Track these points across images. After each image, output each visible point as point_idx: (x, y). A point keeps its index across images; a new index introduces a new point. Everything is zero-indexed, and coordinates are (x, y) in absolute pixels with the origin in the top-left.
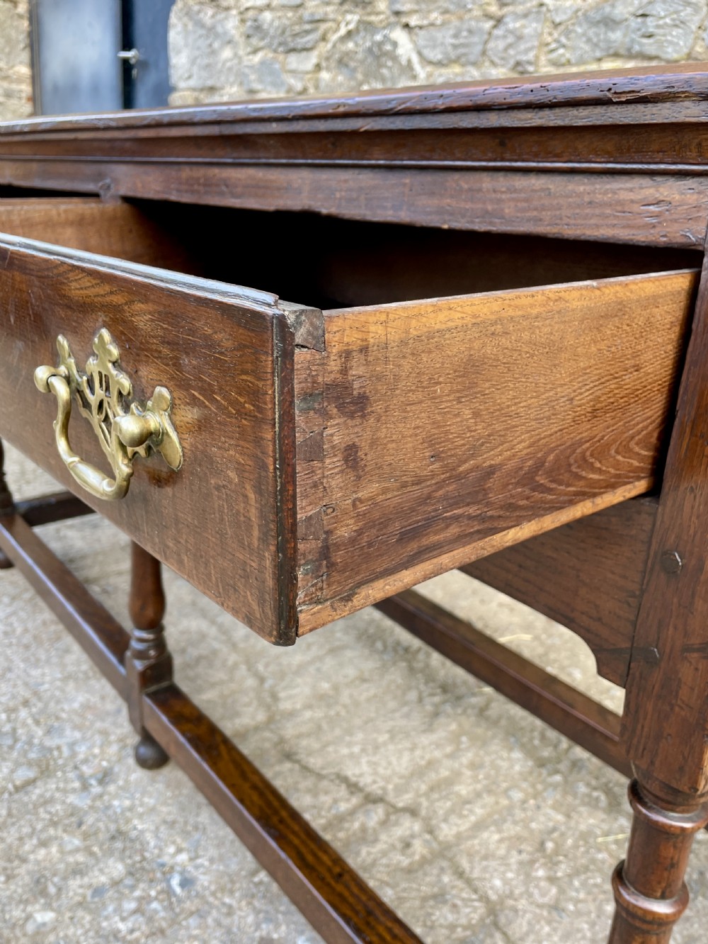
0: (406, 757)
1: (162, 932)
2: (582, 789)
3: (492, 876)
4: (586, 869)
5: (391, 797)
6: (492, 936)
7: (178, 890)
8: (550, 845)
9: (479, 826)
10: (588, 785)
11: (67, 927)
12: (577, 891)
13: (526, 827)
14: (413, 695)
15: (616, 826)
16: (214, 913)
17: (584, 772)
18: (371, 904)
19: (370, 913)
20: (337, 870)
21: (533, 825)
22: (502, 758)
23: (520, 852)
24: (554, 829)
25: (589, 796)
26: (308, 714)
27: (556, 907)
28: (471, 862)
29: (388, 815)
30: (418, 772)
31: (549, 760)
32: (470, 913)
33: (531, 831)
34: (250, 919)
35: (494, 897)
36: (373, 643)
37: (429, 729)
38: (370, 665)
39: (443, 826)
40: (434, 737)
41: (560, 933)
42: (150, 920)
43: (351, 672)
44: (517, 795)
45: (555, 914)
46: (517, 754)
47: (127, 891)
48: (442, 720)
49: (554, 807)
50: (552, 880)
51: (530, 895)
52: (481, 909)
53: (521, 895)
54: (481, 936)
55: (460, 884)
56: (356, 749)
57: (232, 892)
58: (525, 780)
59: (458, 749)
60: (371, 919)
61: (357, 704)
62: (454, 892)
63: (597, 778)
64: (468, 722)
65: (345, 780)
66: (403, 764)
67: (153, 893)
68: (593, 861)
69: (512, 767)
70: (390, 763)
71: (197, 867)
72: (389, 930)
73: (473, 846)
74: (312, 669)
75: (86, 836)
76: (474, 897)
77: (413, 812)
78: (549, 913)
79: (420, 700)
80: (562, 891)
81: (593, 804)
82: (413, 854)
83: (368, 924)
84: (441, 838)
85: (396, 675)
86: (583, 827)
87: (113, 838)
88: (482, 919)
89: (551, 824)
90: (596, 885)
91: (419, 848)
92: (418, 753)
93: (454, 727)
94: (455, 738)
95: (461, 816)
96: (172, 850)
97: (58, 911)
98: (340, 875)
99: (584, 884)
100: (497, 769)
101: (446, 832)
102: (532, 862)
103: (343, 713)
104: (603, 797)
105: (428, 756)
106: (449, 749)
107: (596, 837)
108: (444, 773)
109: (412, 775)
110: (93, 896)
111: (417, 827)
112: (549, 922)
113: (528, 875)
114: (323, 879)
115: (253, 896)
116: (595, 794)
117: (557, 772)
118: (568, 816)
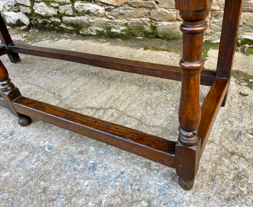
0: (105, 97)
1: (47, 162)
2: (152, 88)
3: (137, 114)
4: (160, 104)
5: (104, 107)
6: (142, 126)
7: (48, 151)
8: (149, 102)
9: (130, 105)
10: (154, 87)
11: (15, 174)
12: (159, 109)
13: (142, 101)
14: (101, 83)
15: (163, 93)
16: (62, 151)
17: (152, 85)
18: (107, 124)
19: (108, 126)
20: (94, 121)
21: (143, 100)
22: (130, 89)
23: (142, 106)
24: (149, 98)
25: (155, 89)
26: (72, 97)
27: (155, 114)
28: (130, 113)
29: (104, 111)
30: (109, 99)
31: (142, 85)
32: (135, 123)
33: (144, 101)
34: (74, 149)
35: (139, 118)
36: (85, 75)
37: (109, 89)
38: (86, 80)
39: (121, 108)
40: (111, 90)
41: (158, 119)
42: (42, 161)
43: (81, 83)
44: (137, 95)
45: (155, 116)
46: (134, 87)
47: (32, 157)
48: (111, 85)
49: (147, 94)
50: (152, 109)
51: (148, 114)
52: (137, 122)
53: (146, 115)
54: (139, 127)
55: (129, 118)
56: (90, 100)
57: (66, 145)
58: (138, 91)
59: (118, 90)
60: (109, 127)
61: (86, 90)
62: (129, 121)
63: (155, 85)
64: (119, 84)
65: (89, 107)
66: (104, 98)
67: (41, 155)
68: (160, 102)
69: (133, 90)
70: (101, 100)
71: (52, 143)
72: (115, 128)
73: (130, 109)
74: (69, 86)
75: (12, 150)
76: (134, 119)
77: (111, 108)
78: (154, 116)
79: (104, 83)
80: (155, 110)
81: (156, 90)
82: (115, 117)
83: (108, 129)
84: (121, 111)
85: (95, 80)
86: (155, 96)
87: (21, 147)
88: (138, 123)
89: (148, 98)
90: (163, 106)
91: (116, 115)
92: (107, 95)
93: (115, 86)
94: (116, 88)
95: (124, 104)
96: (42, 142)
97: (10, 171)
98: (96, 122)
99: (160, 107)
100: (130, 91)
101: (122, 109)
102: (146, 107)
103: (83, 93)
104: (158, 88)
105: (110, 95)
106: (116, 91)
107: (159, 96)
108: (116, 97)
109: (108, 100)
110: (20, 163)
111: (113, 111)
112: (155, 118)
113: (146, 110)
114: (91, 124)
115: (72, 143)
116: (156, 88)
117: (145, 87)
118: (151, 95)
